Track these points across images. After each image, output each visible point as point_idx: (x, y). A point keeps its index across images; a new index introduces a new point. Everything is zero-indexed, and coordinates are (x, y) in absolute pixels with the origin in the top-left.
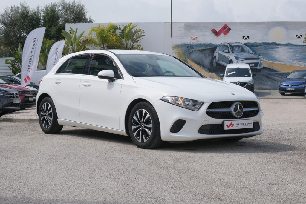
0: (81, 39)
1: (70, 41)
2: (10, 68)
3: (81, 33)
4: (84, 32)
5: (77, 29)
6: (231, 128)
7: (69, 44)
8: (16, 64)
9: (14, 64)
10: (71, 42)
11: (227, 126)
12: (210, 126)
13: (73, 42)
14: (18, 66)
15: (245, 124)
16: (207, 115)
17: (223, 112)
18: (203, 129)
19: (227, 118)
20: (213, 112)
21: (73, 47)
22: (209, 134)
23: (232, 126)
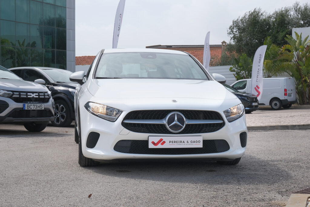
0: (305, 44)
1: (295, 46)
2: (235, 76)
3: (305, 37)
4: (308, 36)
5: (301, 33)
6: (160, 146)
7: (294, 50)
8: (240, 72)
9: (239, 72)
10: (296, 48)
11: (153, 143)
12: (130, 143)
13: (297, 48)
14: (242, 74)
15: (188, 142)
16: (123, 128)
17: (150, 125)
18: (120, 146)
19: (155, 133)
20: (134, 124)
21: (297, 52)
22: (127, 153)
23: (162, 144)
